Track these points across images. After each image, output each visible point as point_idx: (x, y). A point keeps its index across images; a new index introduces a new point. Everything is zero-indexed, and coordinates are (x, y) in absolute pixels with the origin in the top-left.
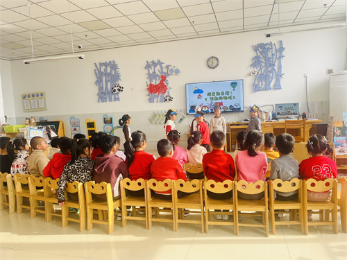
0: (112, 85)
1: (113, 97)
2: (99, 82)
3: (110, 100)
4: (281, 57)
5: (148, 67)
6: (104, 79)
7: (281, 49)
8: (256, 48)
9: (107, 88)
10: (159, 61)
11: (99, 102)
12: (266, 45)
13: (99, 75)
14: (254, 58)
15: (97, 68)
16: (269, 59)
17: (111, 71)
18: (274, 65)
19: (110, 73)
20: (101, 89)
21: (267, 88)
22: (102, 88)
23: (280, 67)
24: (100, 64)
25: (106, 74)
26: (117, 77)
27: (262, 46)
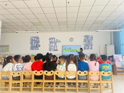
0: (36, 44)
2: (31, 43)
3: (35, 49)
4: (92, 40)
5: (50, 39)
6: (33, 42)
7: (92, 38)
9: (34, 45)
10: (54, 38)
11: (31, 50)
12: (88, 36)
13: (32, 41)
14: (84, 39)
15: (31, 38)
16: (89, 40)
17: (37, 40)
18: (90, 42)
19: (36, 40)
20: (32, 45)
21: (88, 49)
24: (33, 37)
26: (39, 42)
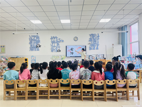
1: (36, 49)
4: (98, 39)
6: (33, 42)
8: (90, 35)
11: (30, 51)
13: (31, 40)
14: (90, 38)
16: (95, 39)
18: (96, 41)
19: (36, 40)
21: (94, 49)
22: (32, 45)
23: (98, 42)
25: (34, 40)
27: (92, 35)
